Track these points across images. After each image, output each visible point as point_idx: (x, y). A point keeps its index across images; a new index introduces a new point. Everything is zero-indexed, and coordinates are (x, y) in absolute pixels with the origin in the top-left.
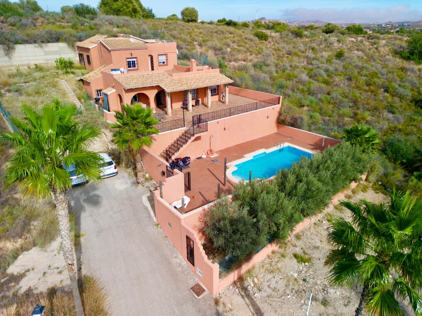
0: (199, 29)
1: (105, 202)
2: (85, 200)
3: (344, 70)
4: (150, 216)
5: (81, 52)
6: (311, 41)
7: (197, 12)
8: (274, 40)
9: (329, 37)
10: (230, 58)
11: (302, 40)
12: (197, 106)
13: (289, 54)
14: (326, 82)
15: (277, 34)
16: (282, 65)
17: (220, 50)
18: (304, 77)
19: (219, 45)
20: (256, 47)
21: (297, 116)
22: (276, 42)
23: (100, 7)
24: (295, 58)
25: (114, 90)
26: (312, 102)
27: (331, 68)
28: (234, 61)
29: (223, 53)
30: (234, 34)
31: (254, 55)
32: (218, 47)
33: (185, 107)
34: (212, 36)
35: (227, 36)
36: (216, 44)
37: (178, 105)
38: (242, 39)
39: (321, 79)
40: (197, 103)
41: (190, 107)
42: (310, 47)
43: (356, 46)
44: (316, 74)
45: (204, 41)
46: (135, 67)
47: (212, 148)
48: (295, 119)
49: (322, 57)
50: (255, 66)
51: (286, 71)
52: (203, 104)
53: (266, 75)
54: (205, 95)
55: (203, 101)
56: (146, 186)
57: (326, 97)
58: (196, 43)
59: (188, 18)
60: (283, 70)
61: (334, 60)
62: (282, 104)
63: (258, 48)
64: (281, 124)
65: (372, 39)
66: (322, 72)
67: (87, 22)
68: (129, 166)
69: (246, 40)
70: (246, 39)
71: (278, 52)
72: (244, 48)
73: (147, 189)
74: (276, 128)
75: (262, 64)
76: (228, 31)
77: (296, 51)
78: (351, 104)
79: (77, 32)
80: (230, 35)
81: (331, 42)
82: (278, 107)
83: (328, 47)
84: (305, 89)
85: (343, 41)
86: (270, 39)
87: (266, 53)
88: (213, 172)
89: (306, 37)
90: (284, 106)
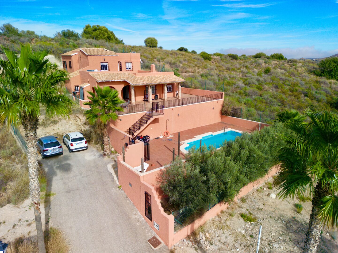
0: (158, 51)
1: (75, 169)
2: (57, 168)
3: (271, 81)
4: (113, 180)
5: (65, 60)
6: (244, 62)
7: (157, 41)
8: (216, 60)
9: (258, 60)
10: (182, 70)
11: (238, 61)
12: (156, 100)
13: (228, 70)
14: (258, 88)
15: (218, 57)
16: (223, 76)
17: (174, 64)
18: (241, 84)
19: (173, 61)
20: (202, 64)
21: (237, 107)
22: (218, 62)
23: (83, 35)
24: (232, 72)
25: (89, 85)
26: (248, 100)
27: (261, 79)
28: (186, 73)
29: (177, 66)
30: (185, 55)
31: (201, 69)
32: (173, 62)
33: (146, 100)
34: (168, 56)
35: (180, 56)
36: (171, 60)
37: (141, 98)
38: (191, 59)
39: (254, 85)
40: (156, 97)
41: (150, 100)
42: (244, 65)
43: (279, 66)
44: (250, 82)
45: (162, 59)
46: (107, 69)
47: (168, 130)
48: (235, 110)
49: (254, 72)
50: (202, 76)
51: (226, 80)
52: (161, 98)
53: (211, 82)
54: (163, 92)
55: (160, 96)
56: (111, 157)
57: (259, 98)
58: (155, 60)
59: (150, 45)
60: (224, 79)
61: (263, 75)
62: (224, 99)
63: (203, 65)
64: (224, 115)
65: (291, 62)
66: (255, 81)
67: (72, 42)
68: (97, 142)
69: (194, 60)
70: (194, 58)
71: (219, 68)
72: (193, 64)
73: (112, 159)
74: (220, 118)
75: (207, 74)
76: (180, 54)
77: (234, 67)
78: (280, 104)
79: (63, 48)
80: (182, 56)
81: (259, 62)
82: (221, 101)
83: (258, 66)
84: (242, 91)
85: (268, 62)
86: (213, 60)
87: (210, 68)
88: (169, 148)
89: (241, 60)
90: (226, 100)
